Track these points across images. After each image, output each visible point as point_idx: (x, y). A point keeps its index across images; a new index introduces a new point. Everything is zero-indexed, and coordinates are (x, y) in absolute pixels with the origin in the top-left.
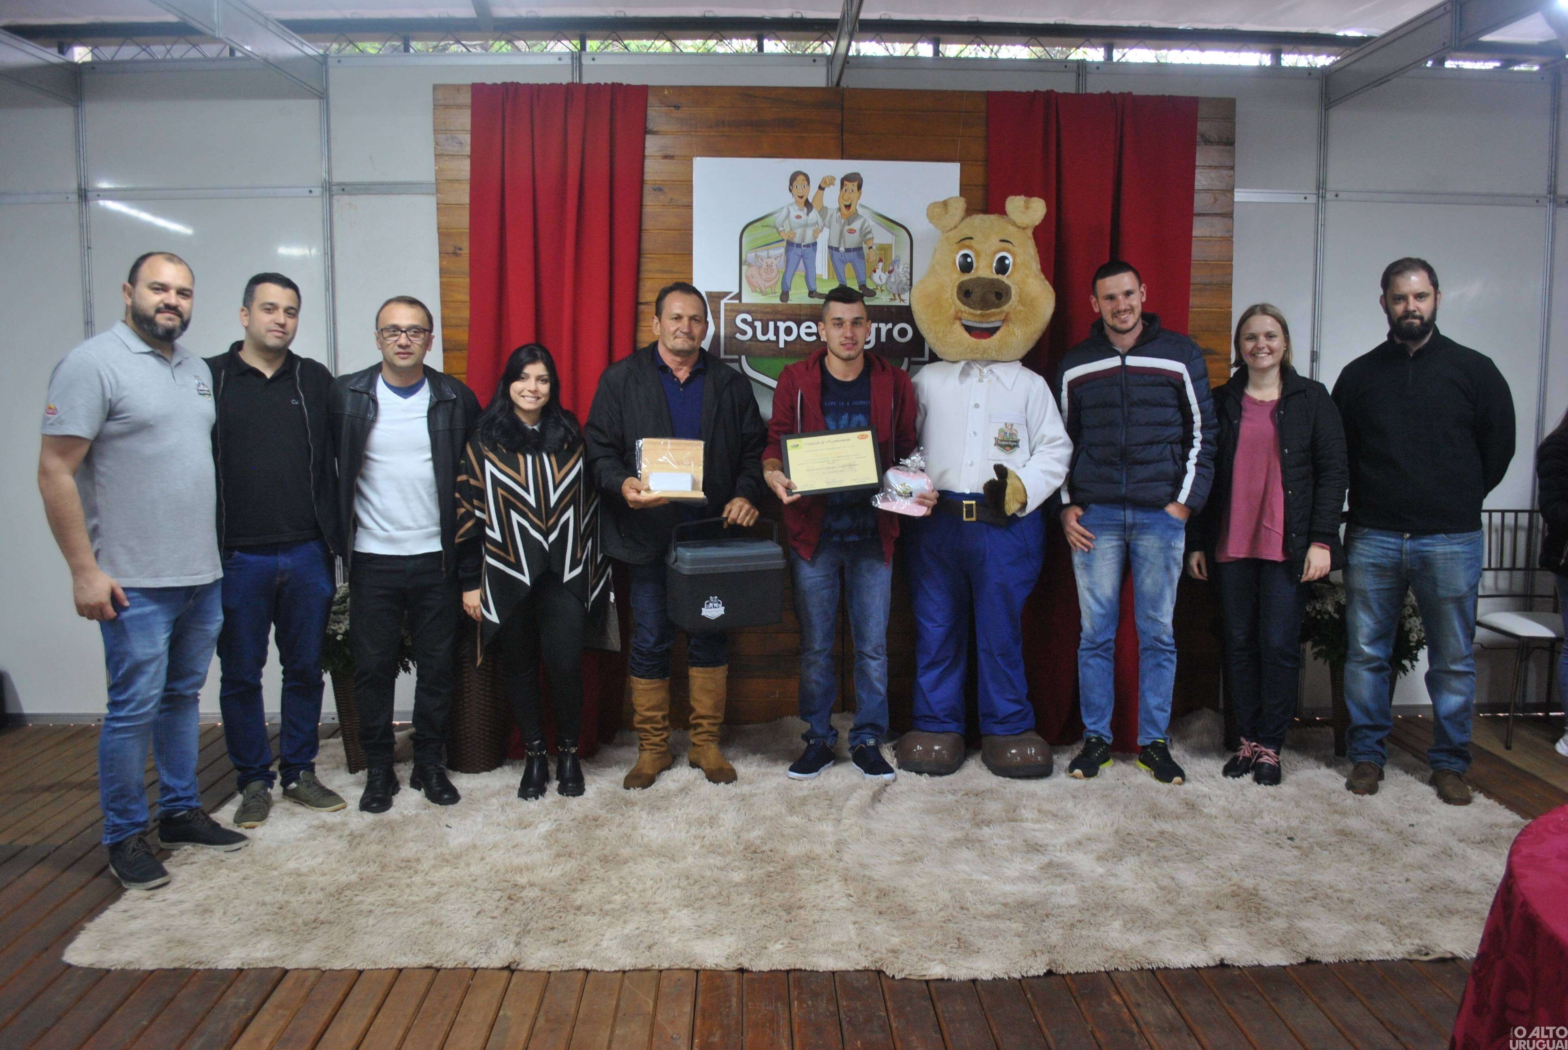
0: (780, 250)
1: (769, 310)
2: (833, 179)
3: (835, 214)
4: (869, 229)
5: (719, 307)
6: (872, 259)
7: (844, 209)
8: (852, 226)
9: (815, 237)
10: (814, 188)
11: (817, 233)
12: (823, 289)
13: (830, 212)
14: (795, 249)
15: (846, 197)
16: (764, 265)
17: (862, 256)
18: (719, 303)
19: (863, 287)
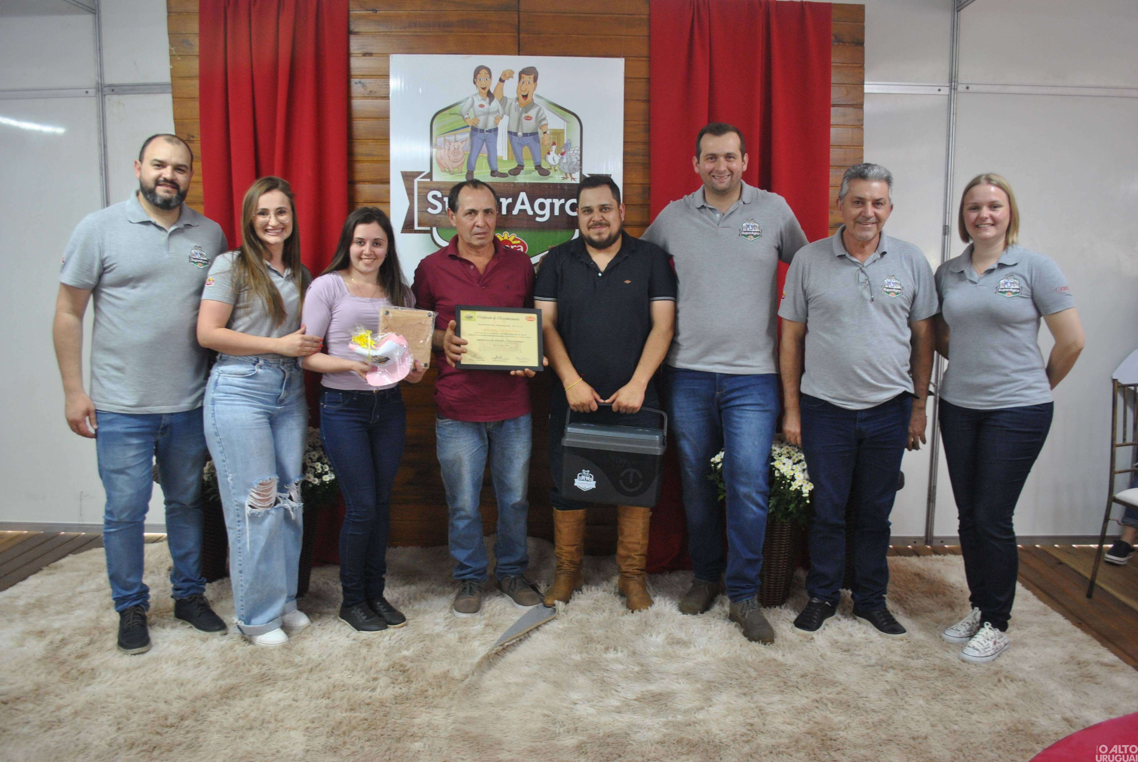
2: (512, 73)
3: (514, 103)
4: (543, 117)
5: (413, 185)
6: (546, 143)
7: (521, 98)
8: (529, 114)
9: (497, 124)
10: (495, 80)
11: (497, 120)
12: (503, 169)
13: (509, 102)
14: (479, 134)
15: (523, 88)
16: (452, 149)
17: (537, 140)
18: (413, 182)
19: (538, 167)
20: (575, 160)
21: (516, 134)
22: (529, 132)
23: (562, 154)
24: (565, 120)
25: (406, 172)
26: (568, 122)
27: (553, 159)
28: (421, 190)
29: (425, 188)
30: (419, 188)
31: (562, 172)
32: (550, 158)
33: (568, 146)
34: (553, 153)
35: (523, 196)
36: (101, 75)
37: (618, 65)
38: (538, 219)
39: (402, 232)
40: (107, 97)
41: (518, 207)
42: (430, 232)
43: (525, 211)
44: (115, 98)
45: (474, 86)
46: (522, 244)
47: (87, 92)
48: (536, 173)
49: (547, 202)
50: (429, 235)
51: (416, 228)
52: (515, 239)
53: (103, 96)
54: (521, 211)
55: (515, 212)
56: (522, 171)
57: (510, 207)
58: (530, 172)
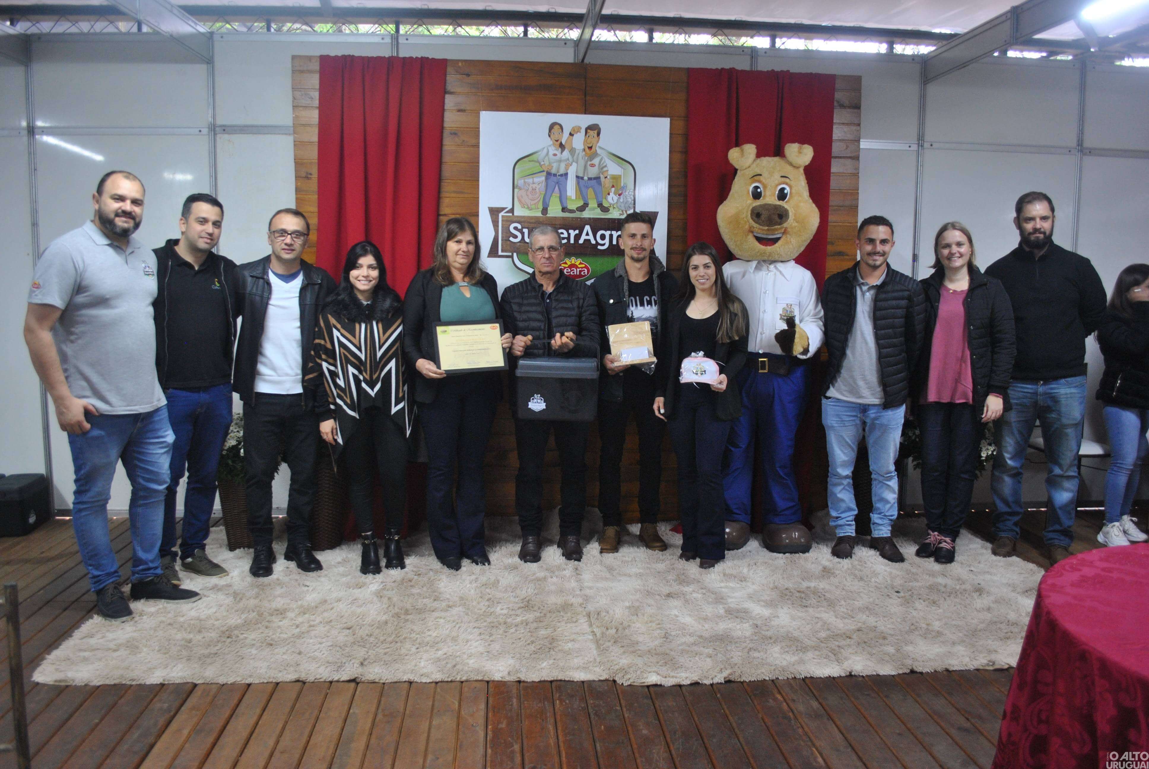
0: (542, 178)
1: (533, 221)
2: (580, 128)
3: (581, 153)
4: (605, 164)
5: (498, 219)
6: (607, 186)
7: (587, 150)
8: (593, 162)
9: (567, 169)
10: (566, 134)
11: (568, 166)
12: (572, 206)
13: (577, 152)
14: (552, 177)
15: (589, 141)
16: (530, 189)
17: (600, 183)
18: (498, 216)
19: (600, 205)
20: (630, 200)
21: (582, 178)
22: (593, 176)
23: (620, 195)
24: (622, 168)
25: (492, 208)
26: (624, 169)
27: (612, 198)
28: (504, 223)
29: (507, 221)
30: (502, 221)
31: (619, 209)
32: (609, 198)
33: (624, 188)
34: (612, 194)
35: (587, 228)
36: (214, 117)
37: (665, 123)
38: (599, 247)
39: (488, 257)
40: (218, 136)
41: (584, 237)
42: (512, 257)
43: (589, 240)
44: (226, 136)
45: (549, 139)
46: (586, 267)
47: (200, 131)
48: (598, 210)
49: (607, 233)
50: (510, 259)
51: (500, 253)
52: (581, 263)
53: (215, 134)
54: (585, 240)
55: (581, 241)
56: (587, 208)
57: (577, 237)
58: (594, 209)
